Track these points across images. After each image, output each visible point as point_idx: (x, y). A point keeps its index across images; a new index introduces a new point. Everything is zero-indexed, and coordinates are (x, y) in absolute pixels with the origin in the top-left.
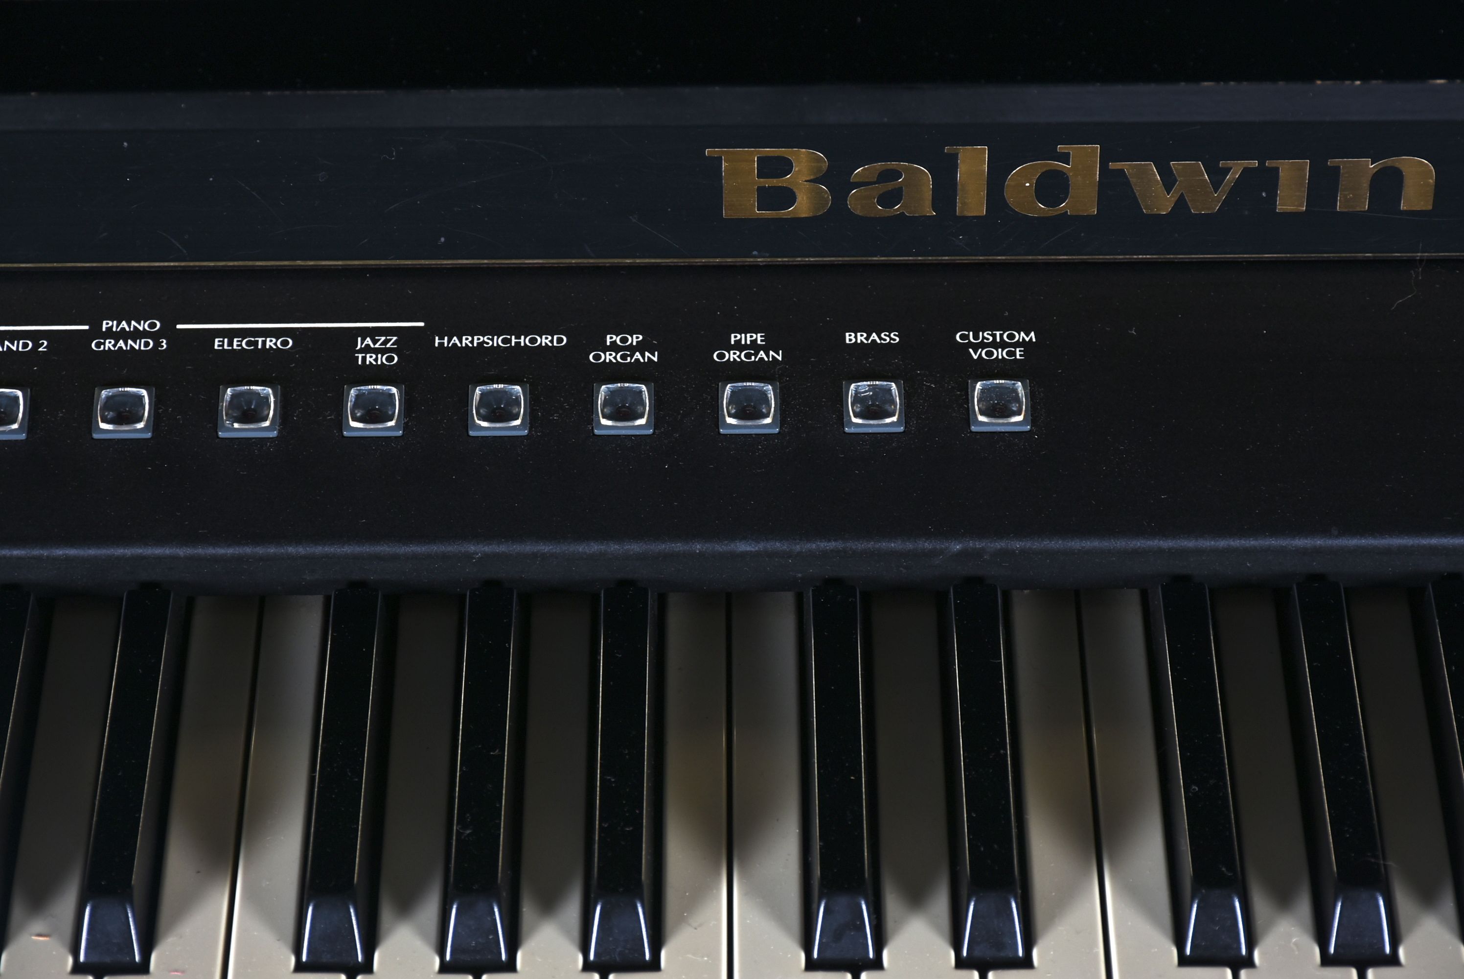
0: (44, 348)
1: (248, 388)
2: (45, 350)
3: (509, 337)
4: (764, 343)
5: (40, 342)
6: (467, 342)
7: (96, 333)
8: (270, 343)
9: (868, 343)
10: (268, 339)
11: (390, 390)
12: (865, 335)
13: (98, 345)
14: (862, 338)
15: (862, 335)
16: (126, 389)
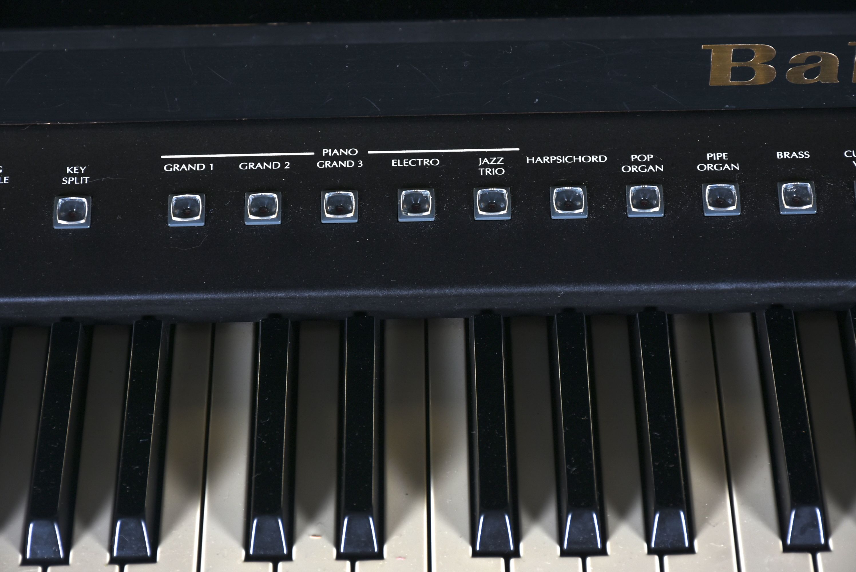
0: (288, 167)
1: (415, 190)
2: (289, 168)
3: (572, 157)
4: (728, 159)
5: (285, 163)
6: (546, 160)
7: (319, 157)
8: (426, 162)
9: (791, 159)
10: (425, 160)
11: (501, 191)
12: (789, 153)
13: (321, 165)
14: (787, 155)
15: (787, 154)
16: (340, 192)
